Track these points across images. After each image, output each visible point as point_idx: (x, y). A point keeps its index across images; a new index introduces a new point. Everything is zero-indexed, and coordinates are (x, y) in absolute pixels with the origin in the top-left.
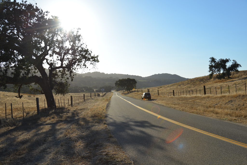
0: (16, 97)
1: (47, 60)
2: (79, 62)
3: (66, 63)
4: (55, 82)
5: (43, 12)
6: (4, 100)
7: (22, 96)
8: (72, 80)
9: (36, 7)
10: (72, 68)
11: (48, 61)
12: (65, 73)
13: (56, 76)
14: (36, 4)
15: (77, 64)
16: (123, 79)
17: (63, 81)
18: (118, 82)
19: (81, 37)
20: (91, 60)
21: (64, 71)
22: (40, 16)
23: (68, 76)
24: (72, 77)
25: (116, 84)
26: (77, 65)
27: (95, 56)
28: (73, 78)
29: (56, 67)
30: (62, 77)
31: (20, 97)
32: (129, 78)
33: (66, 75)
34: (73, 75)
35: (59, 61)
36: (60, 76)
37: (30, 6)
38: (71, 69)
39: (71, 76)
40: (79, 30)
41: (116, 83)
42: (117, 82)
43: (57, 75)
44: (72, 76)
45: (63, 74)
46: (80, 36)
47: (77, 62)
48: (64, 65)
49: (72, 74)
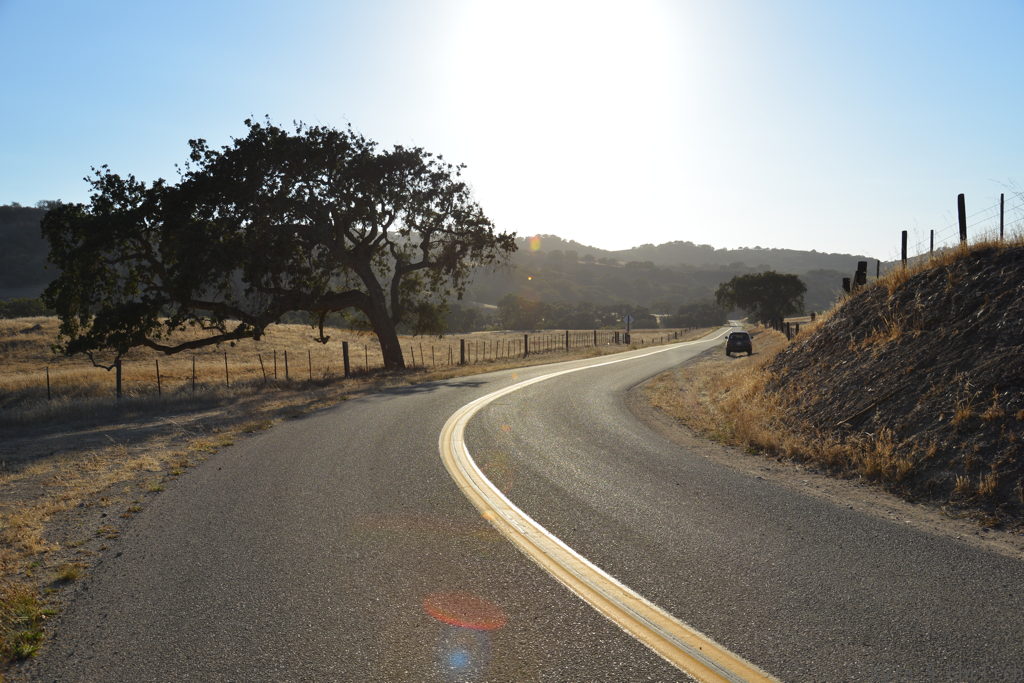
0: (317, 340)
1: (392, 245)
2: (473, 249)
3: (436, 251)
4: (411, 304)
5: (367, 141)
6: (300, 348)
7: (328, 337)
8: (460, 297)
9: (349, 131)
10: (458, 265)
11: (395, 249)
12: (441, 279)
13: (418, 288)
14: (349, 125)
15: (469, 252)
16: (747, 276)
17: (434, 300)
18: (730, 289)
19: (464, 189)
20: (498, 245)
21: (439, 273)
22: (359, 152)
23: (449, 286)
24: (460, 289)
25: (720, 294)
26: (473, 256)
27: (508, 234)
28: (464, 290)
29: (411, 265)
30: (433, 290)
31: (324, 340)
32: (772, 271)
33: (442, 284)
34: (463, 284)
35: (419, 248)
36: (428, 286)
37: (334, 135)
38: (455, 267)
39: (456, 286)
40: (462, 169)
41: (721, 290)
42: (723, 287)
43: (419, 284)
44: (460, 286)
45: (436, 280)
46: (462, 185)
47: (470, 248)
48: (433, 260)
49: (460, 281)
